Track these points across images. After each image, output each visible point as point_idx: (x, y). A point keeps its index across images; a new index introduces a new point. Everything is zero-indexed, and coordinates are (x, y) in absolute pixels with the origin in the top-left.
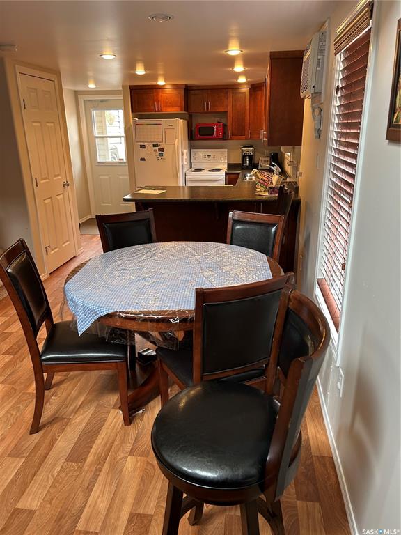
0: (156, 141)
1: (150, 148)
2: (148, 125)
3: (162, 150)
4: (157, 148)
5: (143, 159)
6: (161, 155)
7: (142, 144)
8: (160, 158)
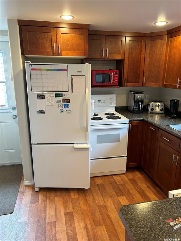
0: (59, 90)
1: (51, 99)
2: (48, 70)
3: (67, 101)
4: (60, 99)
5: (41, 112)
6: (66, 106)
7: (40, 93)
8: (65, 109)
